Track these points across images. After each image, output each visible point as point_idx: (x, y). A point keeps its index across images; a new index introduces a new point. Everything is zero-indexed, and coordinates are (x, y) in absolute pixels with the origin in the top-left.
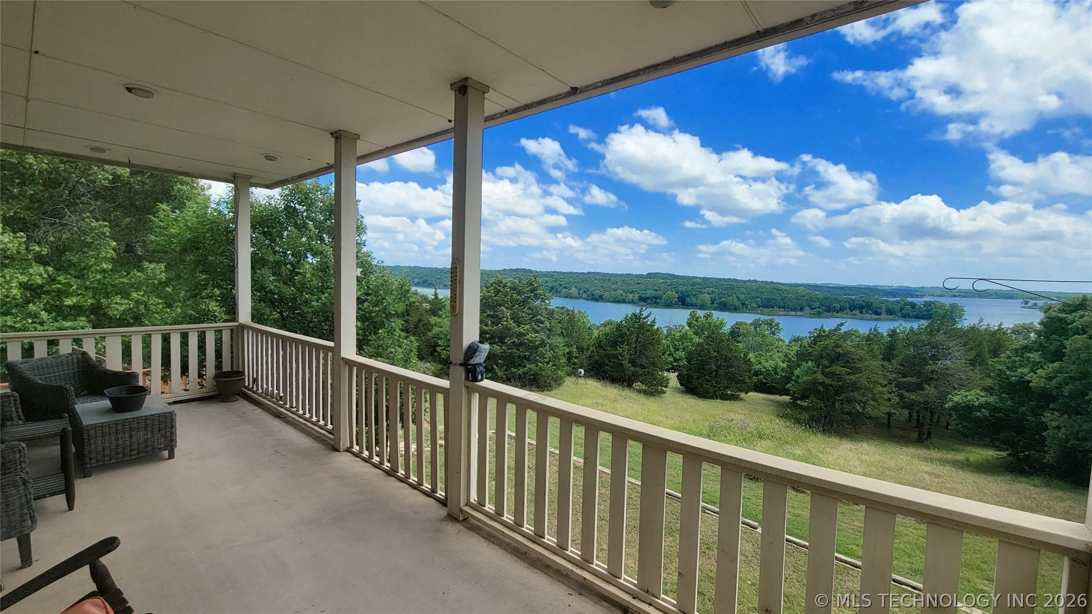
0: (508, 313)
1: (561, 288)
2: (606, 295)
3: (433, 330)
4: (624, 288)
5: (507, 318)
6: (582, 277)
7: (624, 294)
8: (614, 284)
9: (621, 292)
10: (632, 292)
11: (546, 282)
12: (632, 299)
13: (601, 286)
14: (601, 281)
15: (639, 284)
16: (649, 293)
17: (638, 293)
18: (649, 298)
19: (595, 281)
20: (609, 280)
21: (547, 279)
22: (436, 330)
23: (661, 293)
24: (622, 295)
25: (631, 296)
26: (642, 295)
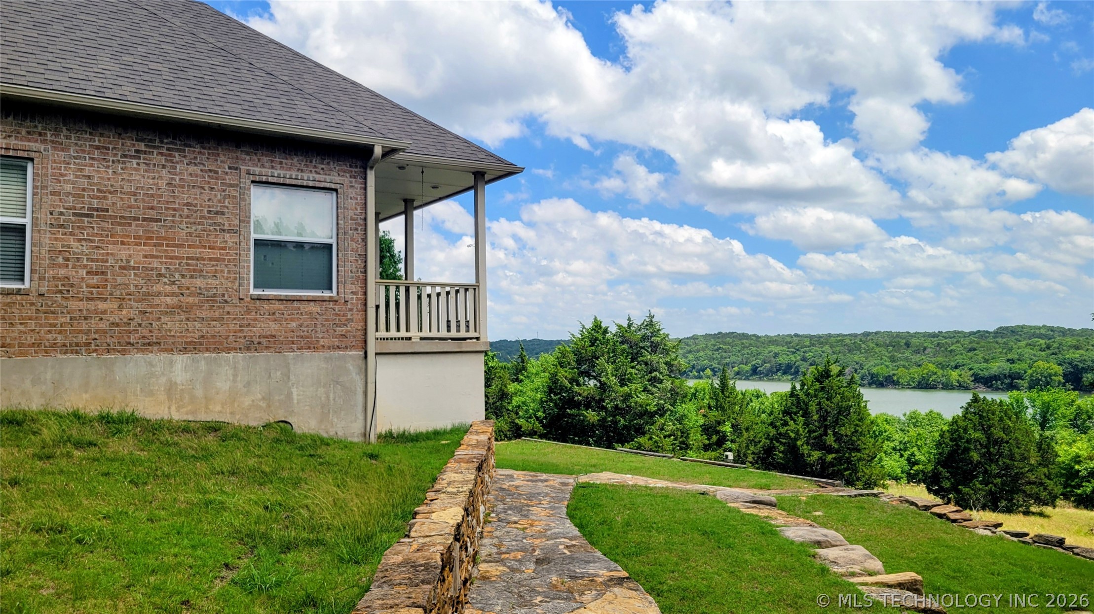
0: (610, 368)
1: (805, 364)
2: (901, 373)
3: (513, 401)
4: (940, 359)
5: (607, 374)
6: (848, 341)
7: (940, 372)
8: (917, 352)
9: (932, 367)
10: (956, 367)
11: (776, 355)
12: (958, 381)
13: (890, 358)
14: (891, 348)
15: (975, 350)
16: (998, 366)
17: (971, 369)
18: (996, 378)
19: (877, 350)
20: (908, 345)
21: (778, 349)
22: (516, 401)
23: (1024, 366)
24: (935, 373)
25: (954, 375)
26: (980, 372)
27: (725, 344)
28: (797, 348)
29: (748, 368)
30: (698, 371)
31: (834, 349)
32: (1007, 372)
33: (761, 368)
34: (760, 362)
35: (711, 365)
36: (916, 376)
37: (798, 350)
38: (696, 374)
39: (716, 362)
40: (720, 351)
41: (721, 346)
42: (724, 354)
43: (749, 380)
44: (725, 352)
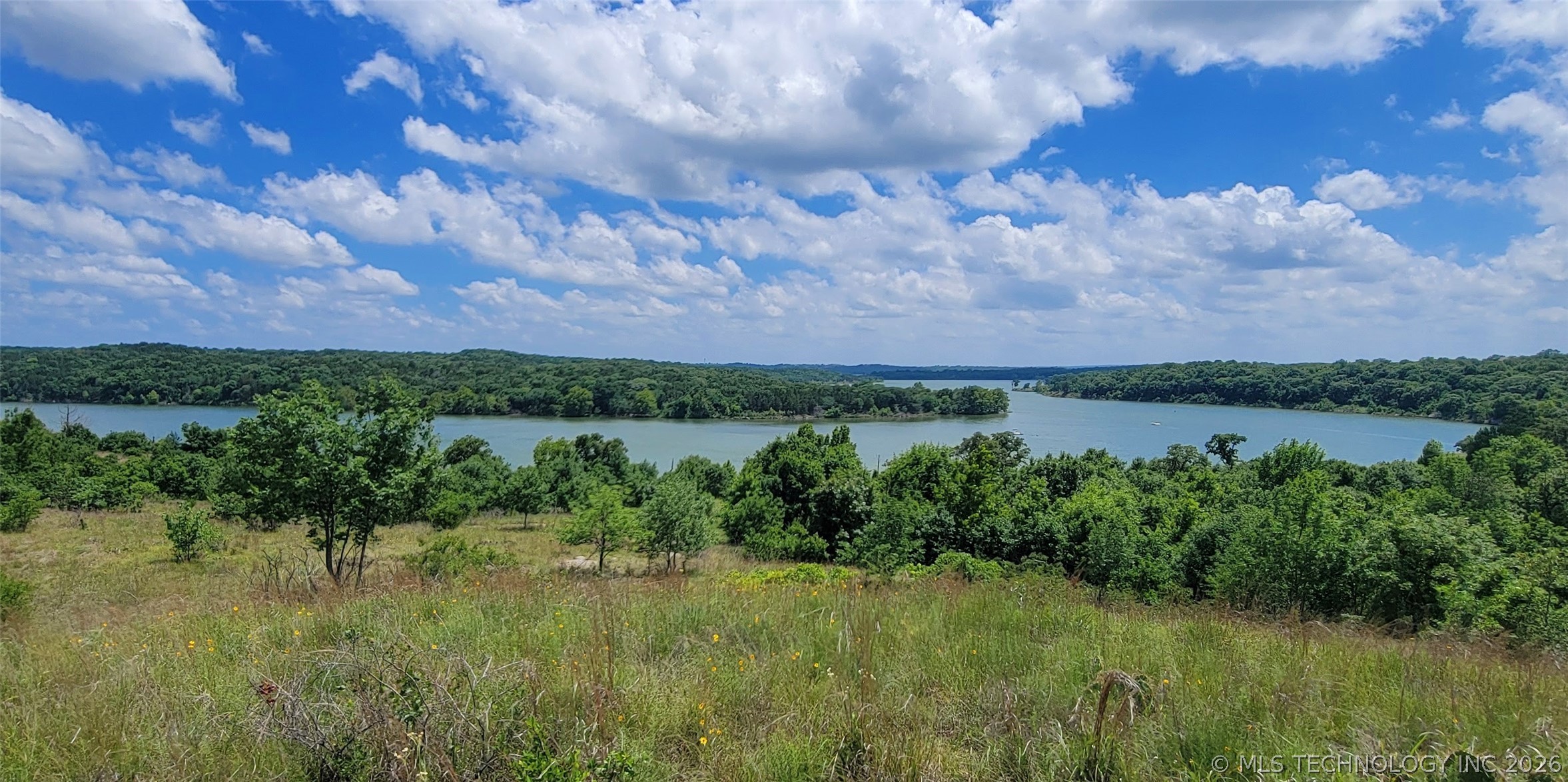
7: (476, 397)
8: (425, 374)
10: (489, 391)
11: (256, 375)
12: (495, 406)
14: (396, 370)
17: (505, 394)
18: (532, 402)
21: (257, 367)
24: (472, 399)
25: (491, 399)
26: (516, 397)
27: (171, 358)
28: (284, 366)
29: (218, 389)
30: (136, 394)
31: (334, 370)
32: (541, 396)
33: (238, 391)
34: (235, 383)
35: (158, 386)
36: (451, 401)
37: (284, 369)
38: (133, 398)
39: (164, 381)
40: (168, 367)
41: (169, 361)
42: (175, 372)
43: (219, 405)
44: (175, 369)
